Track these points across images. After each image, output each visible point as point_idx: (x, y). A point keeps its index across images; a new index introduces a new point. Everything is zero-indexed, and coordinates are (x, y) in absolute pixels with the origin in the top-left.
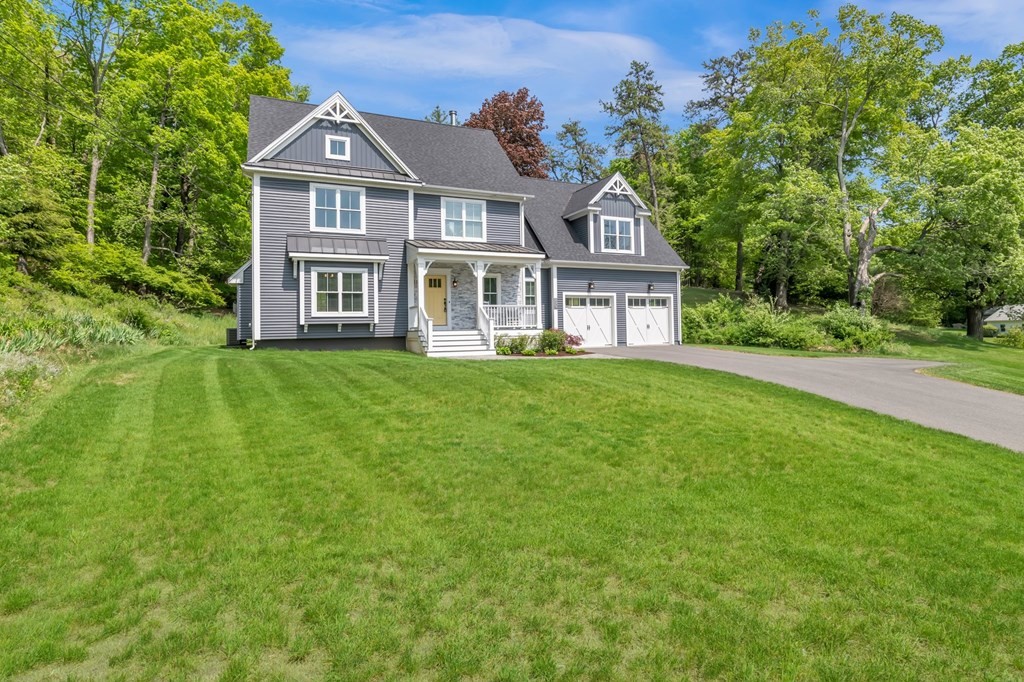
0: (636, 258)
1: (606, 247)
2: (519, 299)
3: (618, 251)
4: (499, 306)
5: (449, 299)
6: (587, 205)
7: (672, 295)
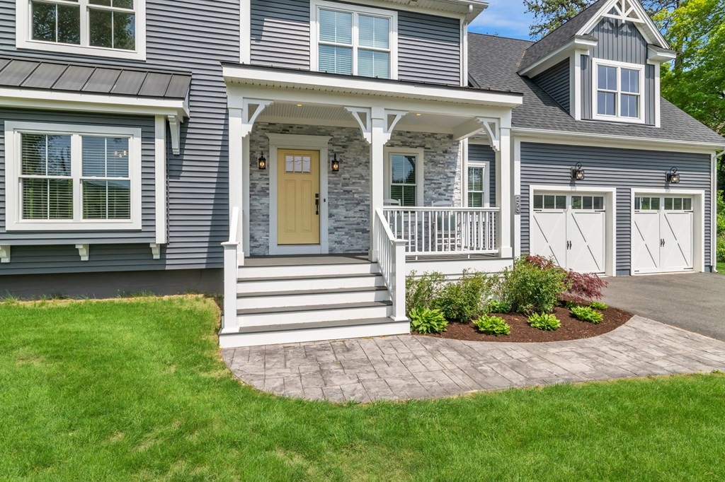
0: (647, 129)
1: (600, 111)
2: (457, 195)
3: (619, 118)
4: (420, 208)
5: (324, 194)
6: (573, 37)
7: (702, 192)
